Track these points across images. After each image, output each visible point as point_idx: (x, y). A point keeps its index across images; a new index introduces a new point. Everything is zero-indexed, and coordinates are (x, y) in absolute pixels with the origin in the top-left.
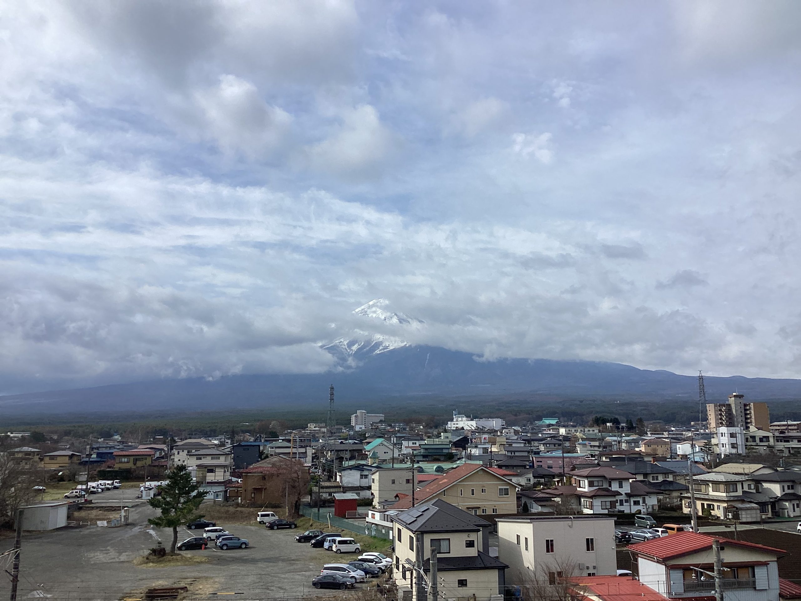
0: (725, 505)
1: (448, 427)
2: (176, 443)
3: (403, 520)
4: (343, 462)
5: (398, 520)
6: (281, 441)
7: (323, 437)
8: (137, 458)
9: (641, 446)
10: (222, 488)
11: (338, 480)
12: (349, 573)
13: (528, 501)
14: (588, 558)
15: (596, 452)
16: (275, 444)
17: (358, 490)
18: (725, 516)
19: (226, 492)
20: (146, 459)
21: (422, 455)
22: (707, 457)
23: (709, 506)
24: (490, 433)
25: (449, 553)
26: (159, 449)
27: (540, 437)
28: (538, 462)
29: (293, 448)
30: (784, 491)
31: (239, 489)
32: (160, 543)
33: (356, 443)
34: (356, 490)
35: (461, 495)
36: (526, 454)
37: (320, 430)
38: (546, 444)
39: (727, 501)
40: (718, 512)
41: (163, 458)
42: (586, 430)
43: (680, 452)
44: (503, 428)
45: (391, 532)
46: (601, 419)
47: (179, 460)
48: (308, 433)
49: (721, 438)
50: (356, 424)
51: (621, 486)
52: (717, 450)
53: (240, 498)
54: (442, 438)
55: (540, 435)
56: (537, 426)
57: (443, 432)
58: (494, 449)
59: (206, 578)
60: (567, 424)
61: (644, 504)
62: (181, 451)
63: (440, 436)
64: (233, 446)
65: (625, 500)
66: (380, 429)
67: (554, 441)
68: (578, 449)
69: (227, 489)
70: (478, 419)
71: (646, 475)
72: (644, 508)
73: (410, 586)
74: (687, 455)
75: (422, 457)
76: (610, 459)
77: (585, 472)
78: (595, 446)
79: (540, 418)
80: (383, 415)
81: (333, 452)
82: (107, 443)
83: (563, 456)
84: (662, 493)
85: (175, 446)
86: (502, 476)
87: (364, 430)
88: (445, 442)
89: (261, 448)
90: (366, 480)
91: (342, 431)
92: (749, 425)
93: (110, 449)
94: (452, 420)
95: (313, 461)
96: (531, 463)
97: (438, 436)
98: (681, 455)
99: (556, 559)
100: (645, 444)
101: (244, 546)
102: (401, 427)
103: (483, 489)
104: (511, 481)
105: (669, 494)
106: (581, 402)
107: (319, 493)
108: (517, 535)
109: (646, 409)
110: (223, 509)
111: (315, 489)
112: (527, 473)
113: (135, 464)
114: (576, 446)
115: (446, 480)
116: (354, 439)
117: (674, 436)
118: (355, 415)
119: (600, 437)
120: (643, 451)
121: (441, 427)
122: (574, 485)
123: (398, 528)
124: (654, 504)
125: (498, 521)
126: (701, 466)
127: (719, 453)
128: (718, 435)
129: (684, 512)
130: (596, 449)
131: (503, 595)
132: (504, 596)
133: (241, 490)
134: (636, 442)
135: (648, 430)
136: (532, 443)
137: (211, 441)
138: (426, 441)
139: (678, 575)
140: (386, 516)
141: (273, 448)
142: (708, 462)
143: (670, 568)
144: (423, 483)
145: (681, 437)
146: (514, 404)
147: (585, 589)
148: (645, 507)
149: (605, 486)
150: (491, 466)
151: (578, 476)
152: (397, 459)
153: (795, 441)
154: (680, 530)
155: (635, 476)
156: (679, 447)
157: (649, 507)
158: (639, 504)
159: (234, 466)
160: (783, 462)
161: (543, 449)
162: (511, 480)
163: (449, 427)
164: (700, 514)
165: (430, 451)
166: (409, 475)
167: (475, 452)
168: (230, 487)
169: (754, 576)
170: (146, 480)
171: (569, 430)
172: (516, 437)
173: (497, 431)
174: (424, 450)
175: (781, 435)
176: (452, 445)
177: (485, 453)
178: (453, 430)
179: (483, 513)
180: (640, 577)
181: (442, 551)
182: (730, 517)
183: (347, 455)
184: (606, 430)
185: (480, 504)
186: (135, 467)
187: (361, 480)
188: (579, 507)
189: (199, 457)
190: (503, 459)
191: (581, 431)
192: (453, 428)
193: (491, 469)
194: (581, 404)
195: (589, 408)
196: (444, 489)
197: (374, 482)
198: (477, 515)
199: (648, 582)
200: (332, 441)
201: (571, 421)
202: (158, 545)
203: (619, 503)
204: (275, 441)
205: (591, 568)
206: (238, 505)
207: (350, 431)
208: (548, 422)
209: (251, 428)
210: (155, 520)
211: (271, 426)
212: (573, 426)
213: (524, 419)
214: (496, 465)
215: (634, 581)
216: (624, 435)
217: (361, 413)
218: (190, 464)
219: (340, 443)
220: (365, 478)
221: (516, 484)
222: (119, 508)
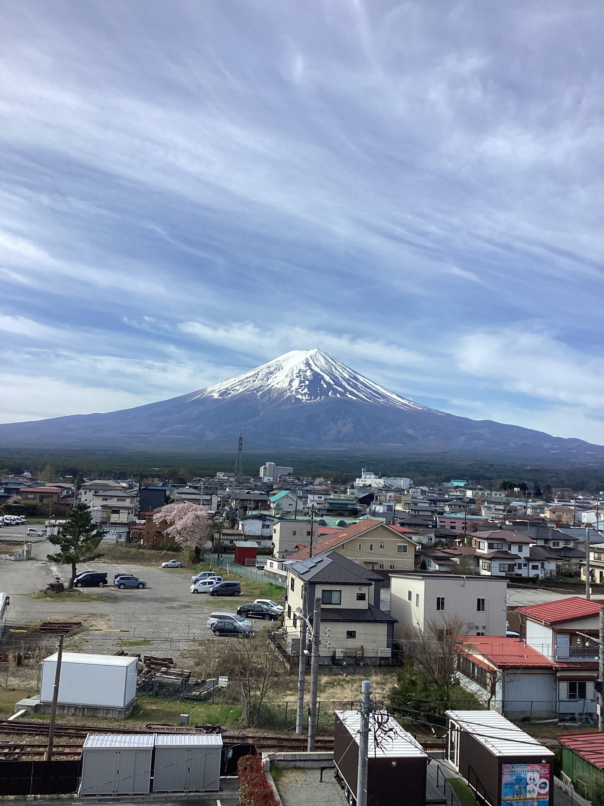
1: (355, 484)
2: (85, 482)
3: (296, 570)
4: (247, 512)
5: (292, 570)
6: (188, 487)
7: (231, 486)
8: (43, 495)
9: (546, 512)
10: (125, 529)
11: (240, 529)
13: (427, 560)
14: (479, 618)
15: (500, 515)
16: (181, 490)
17: (260, 539)
19: (129, 533)
20: (52, 496)
21: (326, 509)
24: (397, 492)
25: (340, 604)
26: (66, 488)
27: (446, 498)
28: (441, 522)
29: (197, 494)
31: (142, 531)
32: (58, 579)
33: (263, 494)
34: (258, 539)
35: (360, 549)
36: (430, 514)
37: (228, 479)
38: (452, 505)
41: (69, 496)
42: (493, 493)
43: (584, 520)
44: (410, 488)
46: (509, 483)
47: (86, 500)
48: (216, 481)
50: (265, 475)
51: (520, 550)
53: (142, 540)
54: (348, 494)
55: (447, 496)
56: (445, 488)
57: (350, 488)
58: (399, 507)
59: (102, 616)
60: (475, 486)
61: (542, 569)
62: (88, 491)
63: (347, 492)
64: (141, 489)
65: (524, 564)
66: (288, 481)
67: (459, 503)
68: (483, 512)
69: (130, 530)
70: (386, 478)
71: (546, 541)
72: (542, 573)
73: (299, 634)
74: (591, 524)
75: (326, 511)
76: (513, 522)
77: (486, 534)
78: (500, 510)
79: (448, 480)
80: (292, 469)
81: (238, 501)
82: (17, 479)
83: (466, 518)
84: (562, 559)
85: (82, 486)
86: (402, 534)
87: (272, 481)
88: (351, 498)
89: (168, 493)
90: (268, 530)
91: (250, 481)
93: (18, 485)
94: (360, 477)
95: (218, 509)
96: (434, 522)
97: (345, 492)
98: (586, 523)
99: (443, 617)
100: (550, 510)
101: (141, 586)
102: (309, 480)
103: (381, 545)
104: (411, 539)
105: (569, 561)
106: (491, 465)
107: (220, 539)
108: (409, 591)
109: (555, 477)
110: (125, 550)
111: (216, 536)
112: (429, 533)
113: (41, 501)
114: (481, 509)
115: (345, 534)
116: (261, 490)
117: (580, 504)
118: (264, 466)
119: (506, 501)
120: (547, 517)
121: (349, 483)
122: (474, 546)
123: (292, 578)
124: (552, 569)
125: (393, 577)
126: (603, 535)
129: (582, 579)
130: (501, 512)
131: (390, 649)
132: (392, 649)
133: (144, 533)
134: (542, 508)
135: (556, 497)
136: (438, 503)
137: (119, 483)
138: (332, 496)
139: (564, 640)
140: (283, 566)
141: (179, 493)
143: (557, 632)
144: (325, 536)
145: (587, 506)
146: (424, 465)
147: (470, 647)
149: (505, 549)
150: (394, 524)
151: (478, 538)
152: (302, 512)
155: (535, 541)
156: (585, 516)
157: (547, 572)
158: (538, 569)
159: (139, 509)
161: (448, 510)
163: (357, 484)
165: (334, 505)
166: (308, 528)
167: (380, 509)
168: (133, 529)
170: (51, 517)
171: (476, 493)
172: (422, 497)
173: (404, 490)
174: (329, 504)
176: (357, 501)
177: (390, 511)
178: (360, 487)
179: (380, 568)
180: (527, 639)
181: (332, 603)
183: (251, 504)
184: (512, 495)
185: (378, 559)
186: (41, 505)
187: (263, 529)
188: (477, 567)
189: (105, 498)
190: (407, 517)
191: (488, 494)
192: (360, 485)
193: (392, 526)
194: (490, 468)
195: (498, 472)
196: (343, 543)
197: (275, 532)
198: (373, 570)
199: (534, 644)
200: (239, 490)
201: (480, 484)
202: (56, 580)
203: (517, 567)
204: (182, 487)
205: (480, 627)
206: (140, 546)
207: (258, 482)
208: (456, 484)
209: (161, 473)
210: (54, 556)
211: (180, 473)
212: (481, 489)
213: (432, 480)
214: (399, 523)
215: (521, 643)
216: (530, 500)
217: (270, 465)
218: (96, 504)
219: (247, 493)
220: (267, 528)
221: (416, 542)
222: (20, 543)
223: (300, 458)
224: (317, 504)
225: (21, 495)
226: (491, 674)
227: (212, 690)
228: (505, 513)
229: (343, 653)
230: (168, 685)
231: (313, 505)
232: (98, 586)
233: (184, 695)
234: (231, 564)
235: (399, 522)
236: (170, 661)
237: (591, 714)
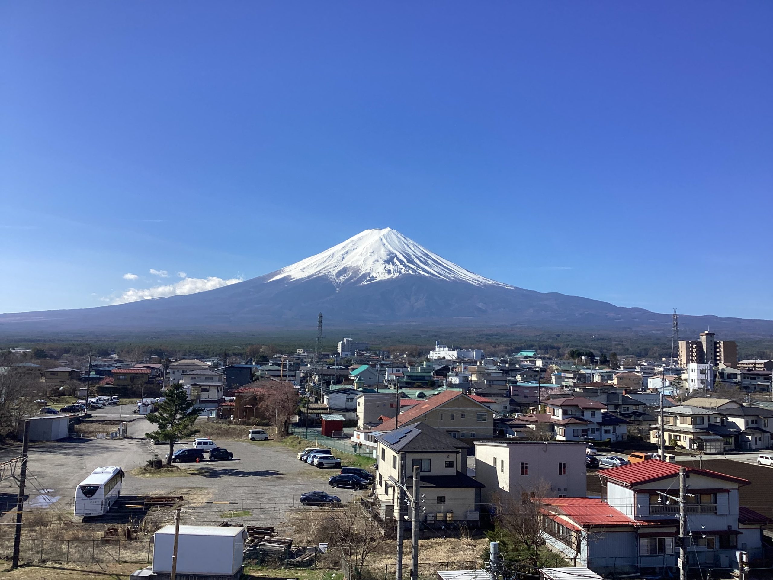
0: (691, 436)
1: (430, 356)
2: (171, 363)
3: (386, 440)
4: (330, 386)
5: (382, 440)
6: (271, 364)
7: (311, 362)
8: (134, 377)
9: (614, 378)
10: (215, 407)
11: (325, 403)
13: (504, 428)
14: (560, 481)
15: (570, 383)
16: (265, 367)
17: (344, 412)
18: (690, 447)
19: (220, 409)
20: (143, 377)
21: (405, 382)
22: (677, 391)
23: (676, 436)
24: (470, 363)
25: (430, 472)
26: (155, 369)
27: (517, 367)
28: (514, 390)
29: (283, 371)
30: (747, 424)
31: (232, 408)
32: (156, 455)
33: (343, 369)
35: (442, 419)
36: (504, 383)
37: (308, 355)
38: (524, 375)
39: (694, 432)
40: (684, 443)
41: (159, 376)
42: (561, 362)
43: (651, 386)
44: (482, 359)
45: (374, 452)
46: (576, 352)
47: (175, 379)
48: (297, 358)
49: (691, 374)
50: (342, 350)
51: (593, 415)
52: (686, 385)
53: (232, 416)
54: (425, 366)
56: (516, 358)
57: (425, 361)
58: (474, 378)
59: (201, 489)
60: (544, 356)
61: (614, 434)
62: (175, 371)
63: (423, 365)
64: (226, 368)
65: (596, 428)
66: (366, 356)
67: (531, 372)
68: (554, 380)
69: (220, 407)
70: (459, 350)
71: (617, 406)
72: (614, 437)
73: (392, 501)
74: (657, 389)
76: (584, 390)
77: (560, 401)
78: (569, 378)
79: (518, 350)
80: (369, 343)
81: (320, 376)
82: (105, 361)
83: (539, 386)
84: (632, 423)
85: (170, 366)
86: (481, 403)
87: (350, 356)
88: (427, 370)
89: (253, 370)
90: (352, 403)
91: (328, 356)
92: (718, 362)
93: (108, 367)
94: (434, 350)
95: (301, 384)
96: (507, 391)
97: (421, 364)
98: (652, 388)
99: (529, 481)
100: (617, 377)
102: (385, 355)
103: (462, 415)
105: (639, 425)
106: (558, 336)
107: (308, 413)
108: (494, 458)
109: (620, 344)
110: (216, 426)
111: (304, 410)
112: (504, 401)
113: (132, 381)
114: (551, 378)
115: (427, 405)
116: (340, 365)
117: (645, 370)
118: (341, 342)
119: (574, 370)
120: (615, 383)
121: (424, 356)
122: (548, 413)
123: (382, 448)
124: (624, 433)
125: (476, 444)
126: (670, 399)
127: (688, 388)
128: (688, 370)
129: (652, 442)
130: (571, 380)
131: (478, 512)
132: (480, 513)
133: (234, 409)
134: (609, 375)
135: (621, 364)
136: (510, 373)
137: (204, 362)
138: (409, 369)
139: (644, 499)
140: (370, 437)
141: (263, 371)
142: (677, 395)
143: (638, 493)
144: (406, 407)
145: (653, 372)
146: (494, 337)
147: (556, 509)
148: (615, 436)
149: (579, 414)
150: (470, 394)
151: (552, 405)
152: (382, 384)
153: (762, 378)
154: (647, 458)
155: (607, 407)
156: (650, 381)
157: (618, 436)
158: (609, 433)
159: (226, 386)
160: (748, 398)
161: (520, 379)
162: (489, 407)
163: (432, 357)
164: (667, 444)
165: (412, 378)
167: (455, 380)
168: (223, 405)
169: (715, 502)
170: (143, 396)
171: (546, 362)
172: (494, 368)
173: (477, 361)
174: (407, 377)
175: (749, 372)
176: (434, 373)
177: (465, 381)
179: (462, 436)
180: (609, 500)
181: (424, 470)
182: (695, 447)
183: (334, 379)
184: (580, 363)
185: (459, 428)
186: (133, 385)
187: (347, 403)
188: (553, 433)
189: (193, 377)
190: (482, 387)
192: (434, 358)
194: (558, 338)
195: (565, 342)
196: (425, 414)
197: (359, 405)
199: (616, 504)
200: (320, 366)
201: (548, 353)
202: (155, 457)
203: (590, 432)
204: (266, 364)
205: (562, 489)
206: (231, 422)
207: (336, 358)
208: (525, 354)
209: (242, 352)
210: (152, 433)
211: (261, 350)
213: (502, 351)
214: (475, 393)
215: (603, 503)
216: (597, 368)
217: (347, 341)
218: (185, 383)
219: (327, 368)
220: (351, 401)
222: (117, 422)
223: (375, 334)
224: (396, 377)
225: (112, 376)
226: (577, 533)
227: (314, 556)
228: (575, 381)
229: (434, 518)
230: (272, 552)
232: (195, 461)
233: (287, 561)
234: (319, 437)
236: (272, 529)
237: (671, 568)
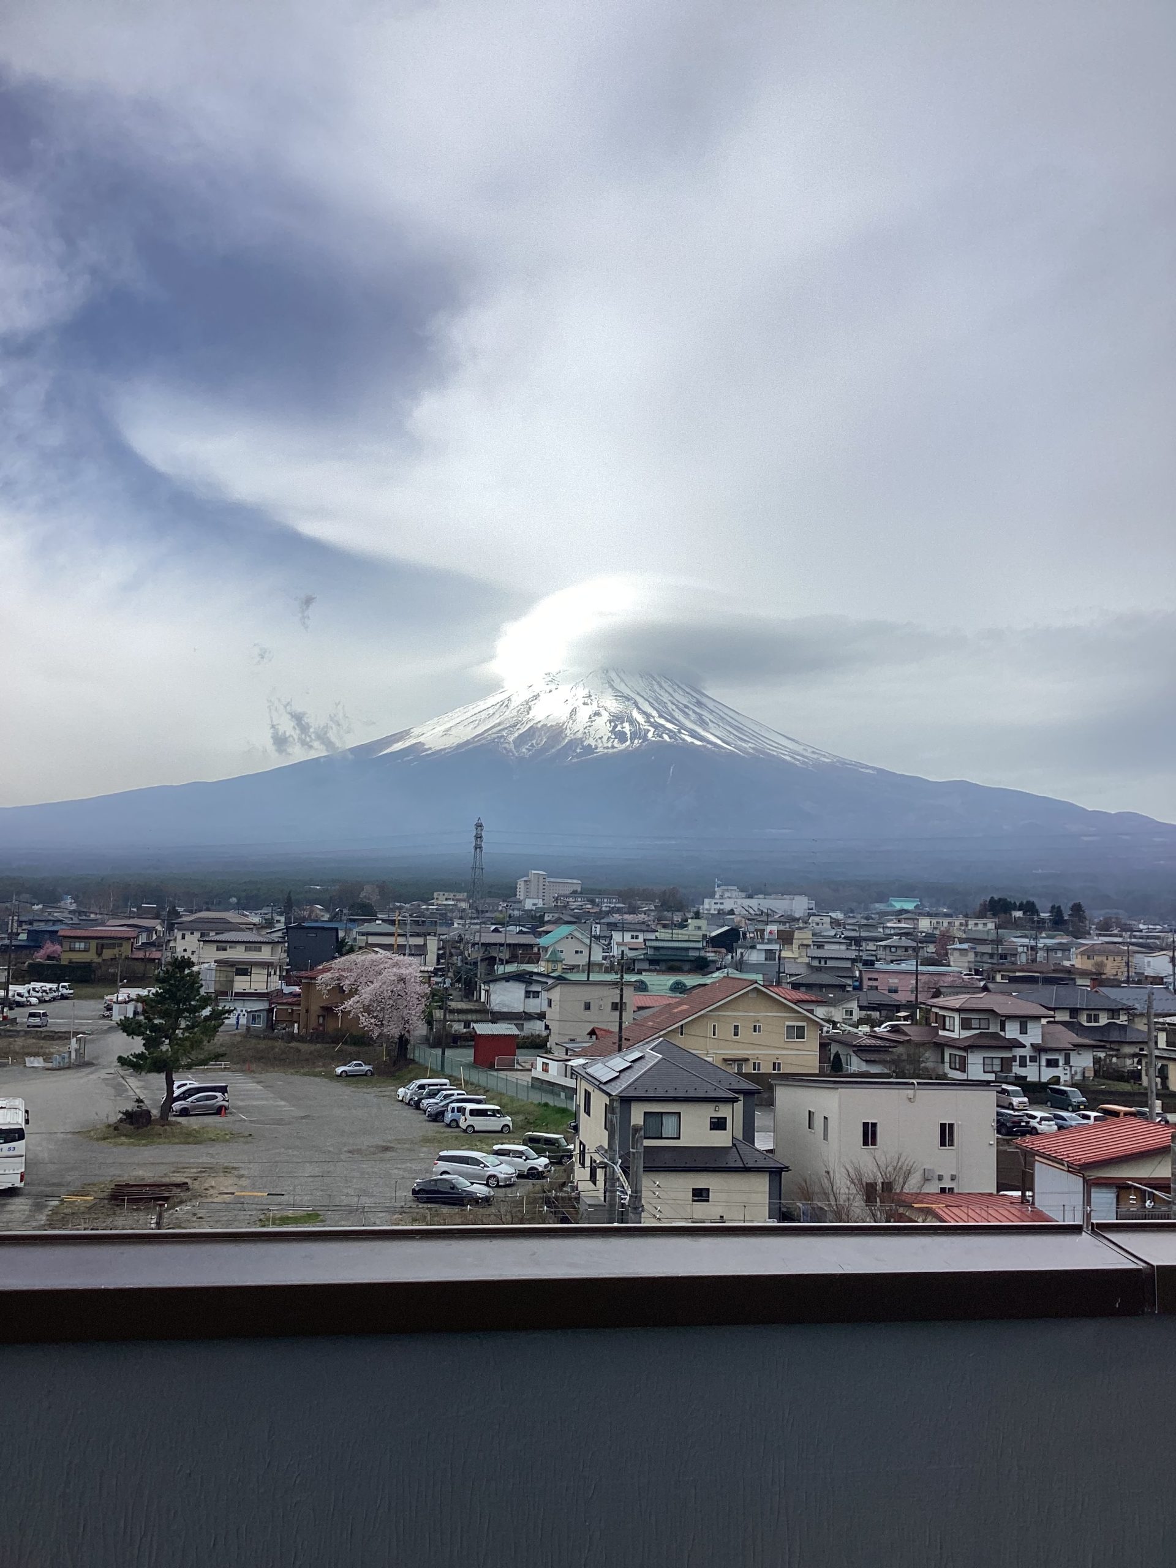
1: (703, 909)
2: (181, 917)
3: (595, 1076)
4: (496, 967)
5: (585, 1075)
6: (380, 922)
7: (461, 918)
8: (104, 943)
9: (1075, 956)
10: (261, 1006)
11: (482, 1000)
12: (485, 1169)
13: (842, 1051)
14: (943, 1161)
15: (985, 965)
16: (367, 927)
17: (520, 1019)
19: (270, 1011)
20: (121, 945)
21: (647, 959)
24: (784, 923)
25: (679, 1138)
26: (145, 928)
27: (880, 932)
28: (870, 979)
29: (399, 935)
31: (295, 1008)
32: (139, 1101)
33: (525, 933)
34: (517, 1019)
35: (714, 1035)
36: (848, 964)
37: (456, 905)
38: (891, 947)
41: (153, 944)
42: (970, 922)
43: (1149, 971)
44: (810, 915)
45: (574, 1097)
46: (1001, 903)
47: (185, 950)
48: (433, 909)
50: (527, 896)
51: (1023, 1031)
53: (296, 1025)
54: (690, 929)
55: (881, 930)
56: (878, 913)
57: (692, 918)
59: (227, 1170)
60: (937, 910)
61: (1067, 1067)
62: (187, 933)
63: (687, 926)
64: (289, 928)
65: (1030, 1057)
66: (573, 907)
67: (905, 942)
68: (952, 959)
69: (273, 1006)
70: (763, 896)
71: (1074, 1012)
72: (1066, 1074)
73: (602, 1195)
74: (1162, 978)
75: (648, 962)
76: (1010, 978)
77: (957, 1001)
78: (983, 954)
79: (883, 898)
80: (579, 882)
81: (476, 946)
82: (50, 914)
83: (917, 970)
84: (1103, 1047)
85: (177, 923)
86: (795, 1004)
87: (541, 908)
88: (693, 935)
89: (341, 934)
90: (537, 1001)
91: (498, 907)
93: (53, 925)
94: (712, 895)
95: (438, 963)
96: (857, 981)
97: (683, 925)
98: (1152, 977)
99: (875, 1158)
100: (1082, 953)
102: (612, 906)
103: (755, 1026)
104: (813, 1014)
105: (1118, 1050)
107: (445, 1020)
108: (810, 1111)
109: (1091, 886)
110: (263, 1045)
111: (438, 1014)
112: (849, 1000)
113: (99, 954)
114: (948, 954)
115: (685, 1007)
116: (519, 925)
117: (1141, 940)
118: (524, 879)
119: (996, 937)
120: (1076, 966)
121: (690, 909)
122: (933, 1025)
123: (586, 1090)
124: (1085, 1065)
125: (776, 1085)
129: (1143, 1084)
130: (986, 958)
133: (299, 1010)
134: (1065, 948)
135: (1094, 927)
136: (864, 944)
137: (246, 916)
138: (657, 933)
139: (1107, 1197)
140: (569, 1069)
141: (363, 934)
143: (1092, 1183)
144: (645, 1010)
145: (1155, 943)
146: (834, 870)
148: (1068, 1072)
149: (994, 1028)
150: (779, 984)
151: (941, 1008)
152: (600, 965)
154: (1130, 1116)
155: (1052, 1013)
156: (1149, 962)
157: (1076, 1073)
158: (1057, 1066)
159: (288, 965)
161: (884, 957)
162: (811, 1011)
163: (707, 910)
165: (662, 952)
166: (614, 995)
167: (751, 956)
168: (278, 1003)
170: (120, 984)
171: (938, 923)
172: (832, 933)
173: (798, 920)
174: (653, 950)
176: (707, 942)
177: (770, 960)
178: (712, 914)
179: (754, 1069)
180: (1036, 1197)
181: (664, 1136)
183: (502, 952)
184: (1009, 924)
185: (749, 1053)
186: (99, 960)
187: (527, 1000)
188: (941, 1065)
189: (222, 946)
190: (803, 970)
191: (961, 924)
192: (712, 912)
193: (776, 989)
196: (680, 1023)
197: (550, 1005)
198: (740, 1074)
199: (1047, 1206)
200: (478, 927)
201: (944, 905)
202: (137, 1104)
203: (1018, 1063)
204: (369, 921)
205: (947, 1178)
206: (292, 1037)
207: (513, 910)
208: (898, 906)
209: (325, 896)
210: (131, 1057)
212: (947, 915)
213: (852, 899)
214: (788, 983)
216: (1044, 935)
217: (536, 877)
218: (205, 958)
219: (493, 931)
220: (533, 997)
221: (822, 1019)
222: (67, 1035)
224: (630, 949)
225: (60, 943)
231: (623, 951)
234: (468, 1066)
235: (789, 981)
